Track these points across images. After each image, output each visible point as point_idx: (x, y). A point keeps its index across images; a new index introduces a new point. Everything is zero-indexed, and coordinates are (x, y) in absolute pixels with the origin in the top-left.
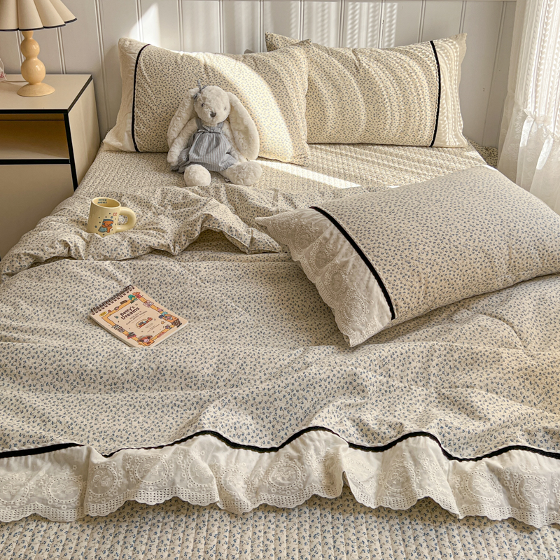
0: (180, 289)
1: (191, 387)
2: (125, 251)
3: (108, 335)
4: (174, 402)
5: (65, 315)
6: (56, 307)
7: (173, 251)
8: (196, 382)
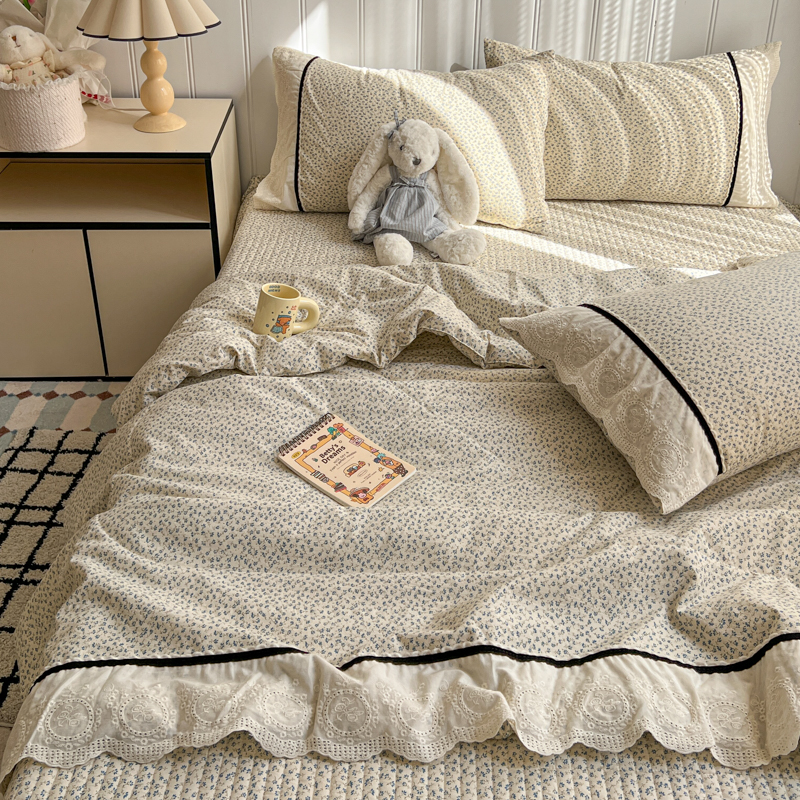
0: (399, 420)
1: (438, 567)
2: (312, 362)
3: (306, 485)
4: (417, 588)
5: (243, 456)
6: (230, 443)
7: (378, 362)
8: (445, 560)
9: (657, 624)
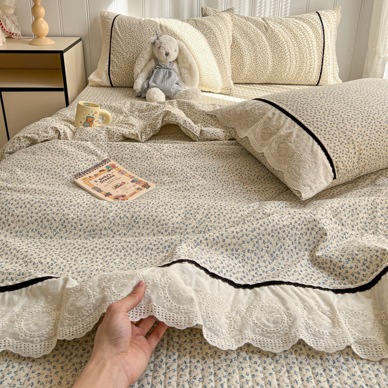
0: (148, 162)
1: (162, 233)
3: (88, 194)
4: (147, 246)
5: (53, 180)
6: (46, 173)
7: (140, 139)
8: (167, 229)
9: (303, 265)
